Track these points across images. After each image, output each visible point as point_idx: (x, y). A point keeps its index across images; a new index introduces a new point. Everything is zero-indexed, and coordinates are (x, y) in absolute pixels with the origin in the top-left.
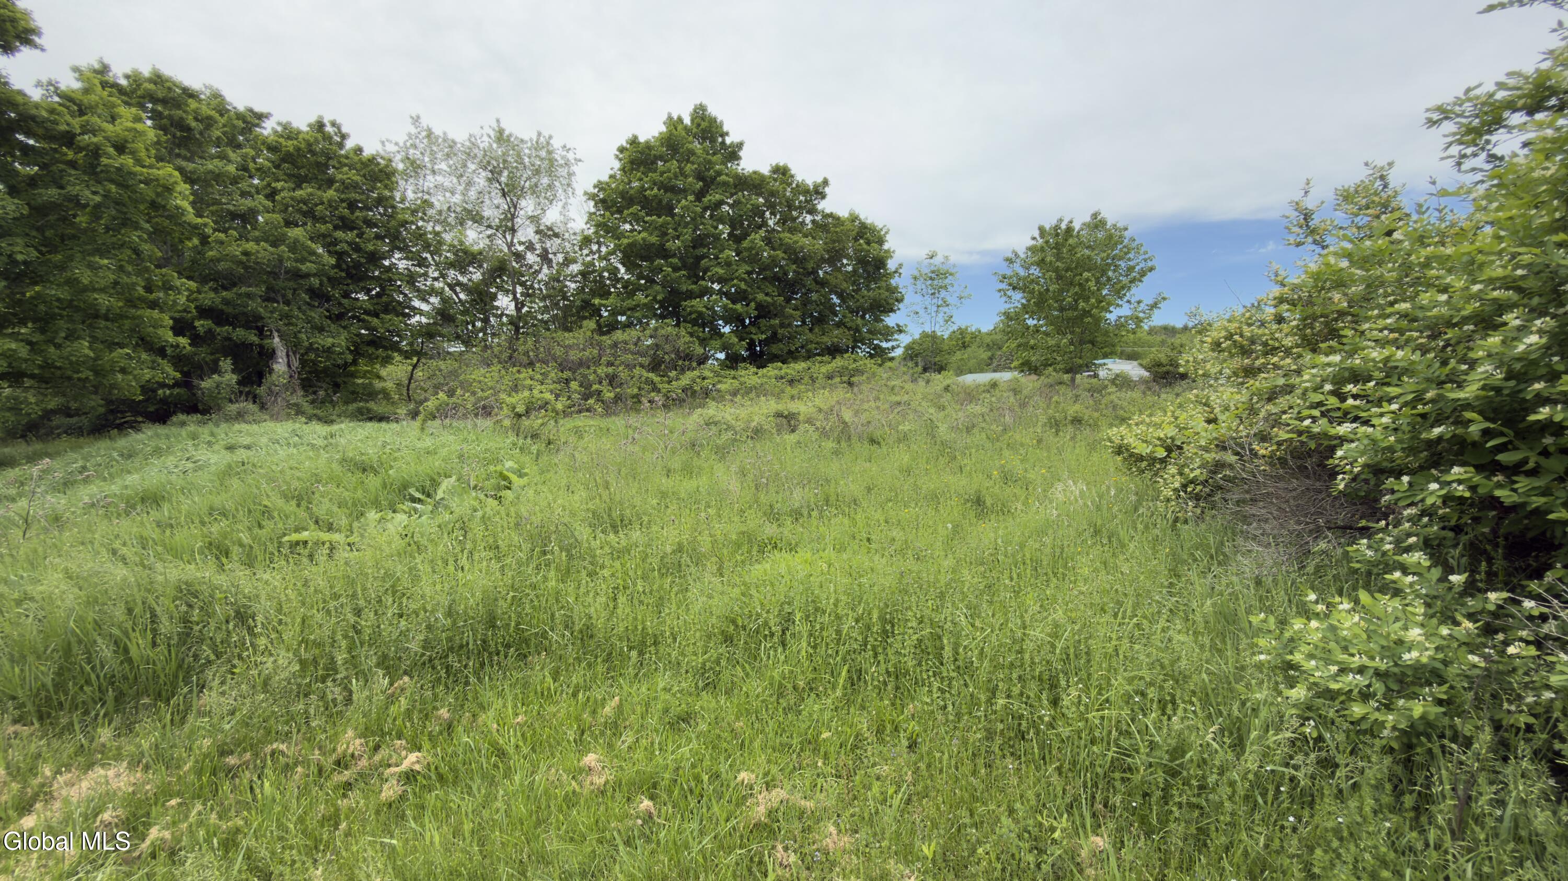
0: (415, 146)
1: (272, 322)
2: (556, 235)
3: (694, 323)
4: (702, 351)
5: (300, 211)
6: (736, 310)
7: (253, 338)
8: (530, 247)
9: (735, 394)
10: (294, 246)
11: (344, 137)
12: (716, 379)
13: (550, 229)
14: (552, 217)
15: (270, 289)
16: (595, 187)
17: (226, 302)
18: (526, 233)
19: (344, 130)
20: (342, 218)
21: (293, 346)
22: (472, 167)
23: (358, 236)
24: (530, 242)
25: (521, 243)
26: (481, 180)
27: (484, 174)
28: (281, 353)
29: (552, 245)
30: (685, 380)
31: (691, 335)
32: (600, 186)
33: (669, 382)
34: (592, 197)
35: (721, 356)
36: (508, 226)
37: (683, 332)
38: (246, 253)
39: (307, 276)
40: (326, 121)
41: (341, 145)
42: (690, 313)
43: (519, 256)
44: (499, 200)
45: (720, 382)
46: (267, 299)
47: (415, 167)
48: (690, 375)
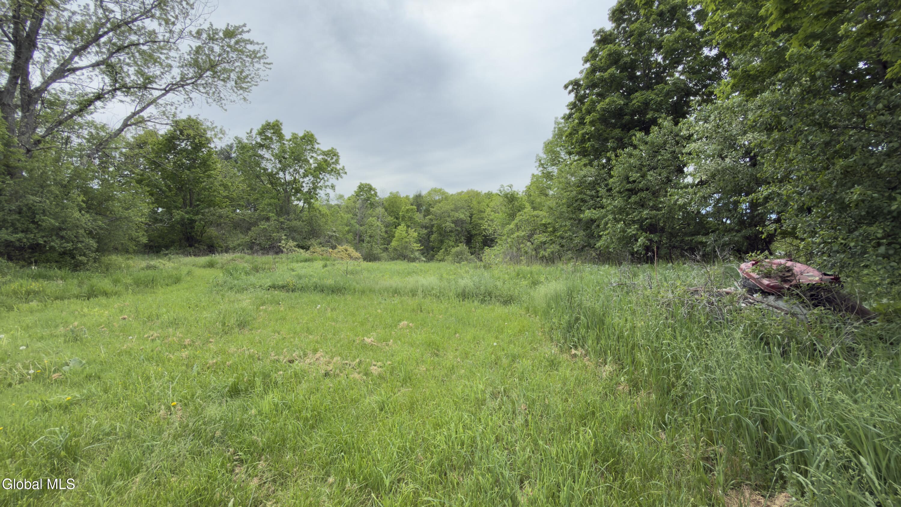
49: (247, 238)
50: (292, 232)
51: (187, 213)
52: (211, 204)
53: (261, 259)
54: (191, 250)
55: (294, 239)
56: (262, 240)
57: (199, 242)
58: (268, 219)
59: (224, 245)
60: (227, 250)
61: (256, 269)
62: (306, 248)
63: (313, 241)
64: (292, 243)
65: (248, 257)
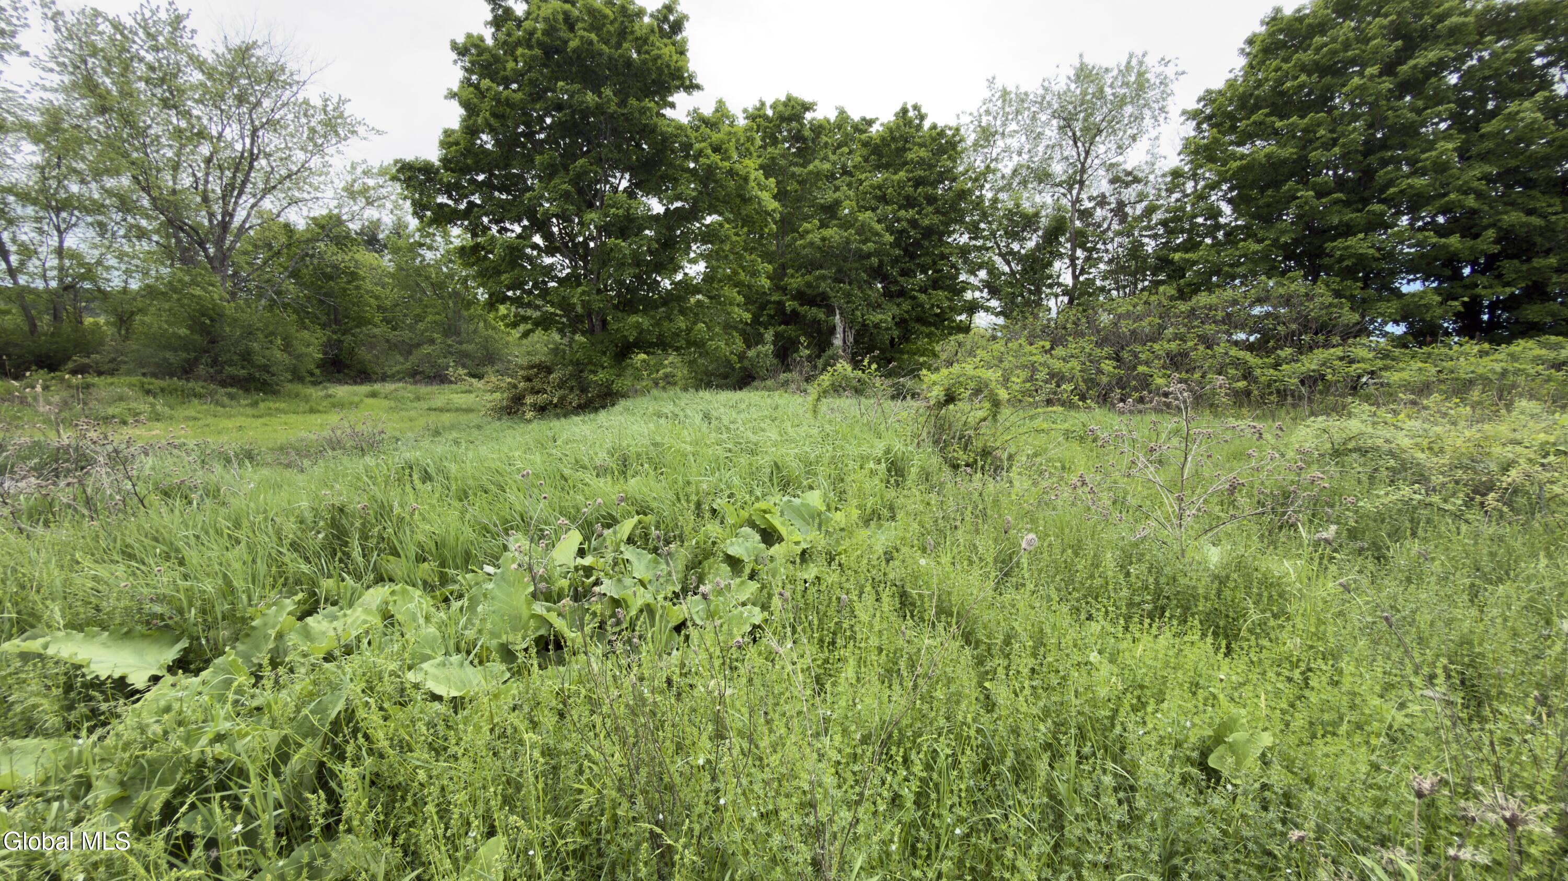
0: (988, 112)
1: (838, 301)
2: (1137, 180)
3: (1349, 273)
4: (1356, 317)
5: (875, 197)
6: (1445, 247)
7: (822, 316)
8: (1102, 201)
9: (1424, 389)
10: (862, 230)
11: (922, 117)
12: (1380, 363)
13: (1129, 174)
14: (1134, 159)
15: (840, 270)
16: (1199, 100)
17: (809, 285)
18: (1100, 184)
19: (923, 111)
20: (907, 198)
21: (850, 323)
22: (1043, 117)
23: (919, 213)
24: (1103, 196)
25: (1090, 199)
26: (1051, 133)
27: (1055, 122)
28: (839, 329)
29: (1130, 194)
30: (1311, 363)
31: (1338, 294)
32: (1208, 97)
33: (1276, 366)
34: (1193, 115)
35: (1399, 330)
36: (1077, 180)
37: (1320, 289)
38: (823, 239)
39: (869, 255)
40: (909, 107)
41: (919, 127)
42: (1341, 259)
43: (1086, 214)
44: (1070, 152)
45: (1386, 368)
46: (838, 280)
47: (987, 135)
48: (1320, 354)
49: (408, 365)
50: (463, 358)
51: (334, 332)
52: (362, 322)
53: (424, 389)
54: (340, 376)
55: (464, 366)
56: (426, 367)
57: (348, 367)
58: (432, 341)
59: (380, 371)
60: (384, 378)
61: (418, 399)
62: (480, 377)
63: (489, 369)
64: (462, 371)
65: (411, 387)
